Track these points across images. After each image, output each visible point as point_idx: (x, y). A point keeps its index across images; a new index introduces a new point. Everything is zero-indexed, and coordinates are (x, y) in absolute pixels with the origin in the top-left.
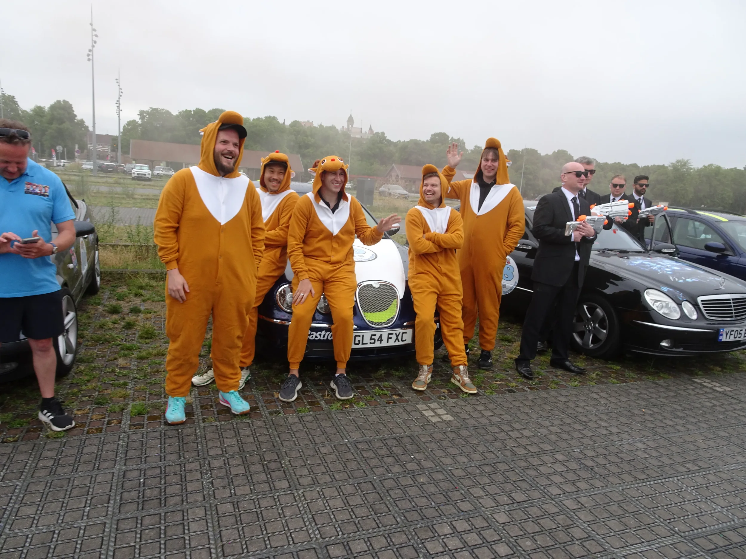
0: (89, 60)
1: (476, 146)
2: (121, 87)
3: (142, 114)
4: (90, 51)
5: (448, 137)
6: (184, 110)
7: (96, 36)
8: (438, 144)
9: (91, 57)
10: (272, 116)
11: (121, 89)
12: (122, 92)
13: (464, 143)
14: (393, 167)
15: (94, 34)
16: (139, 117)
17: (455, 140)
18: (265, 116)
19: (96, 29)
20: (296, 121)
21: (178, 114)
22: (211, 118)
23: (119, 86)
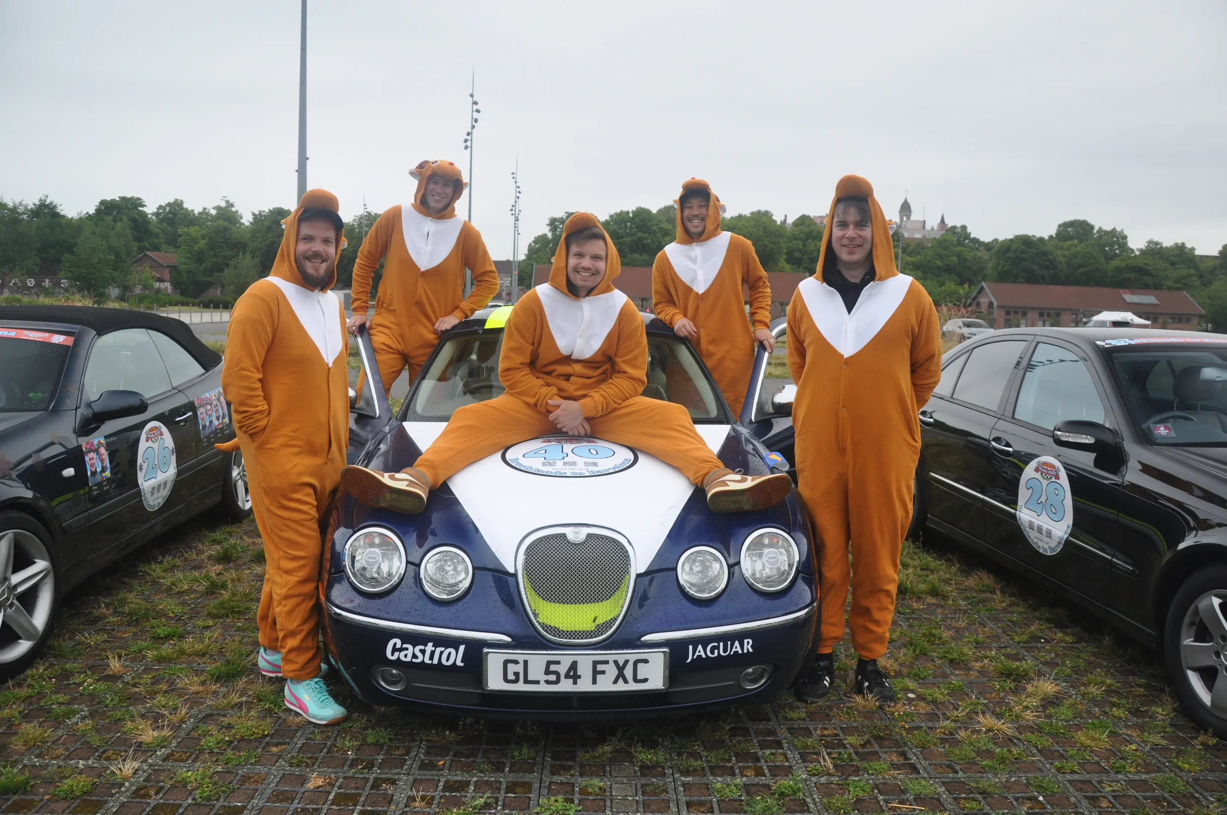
0: (466, 148)
1: (1150, 242)
2: (518, 185)
3: (553, 223)
4: (468, 134)
5: (1092, 227)
6: (618, 211)
7: (478, 111)
8: (1069, 243)
9: (469, 143)
10: (763, 209)
11: (518, 187)
12: (520, 192)
13: (1125, 237)
14: (982, 288)
15: (474, 110)
16: (548, 228)
17: (1106, 233)
18: (750, 212)
19: (478, 101)
20: (804, 216)
21: (608, 218)
22: (660, 221)
23: (516, 182)
